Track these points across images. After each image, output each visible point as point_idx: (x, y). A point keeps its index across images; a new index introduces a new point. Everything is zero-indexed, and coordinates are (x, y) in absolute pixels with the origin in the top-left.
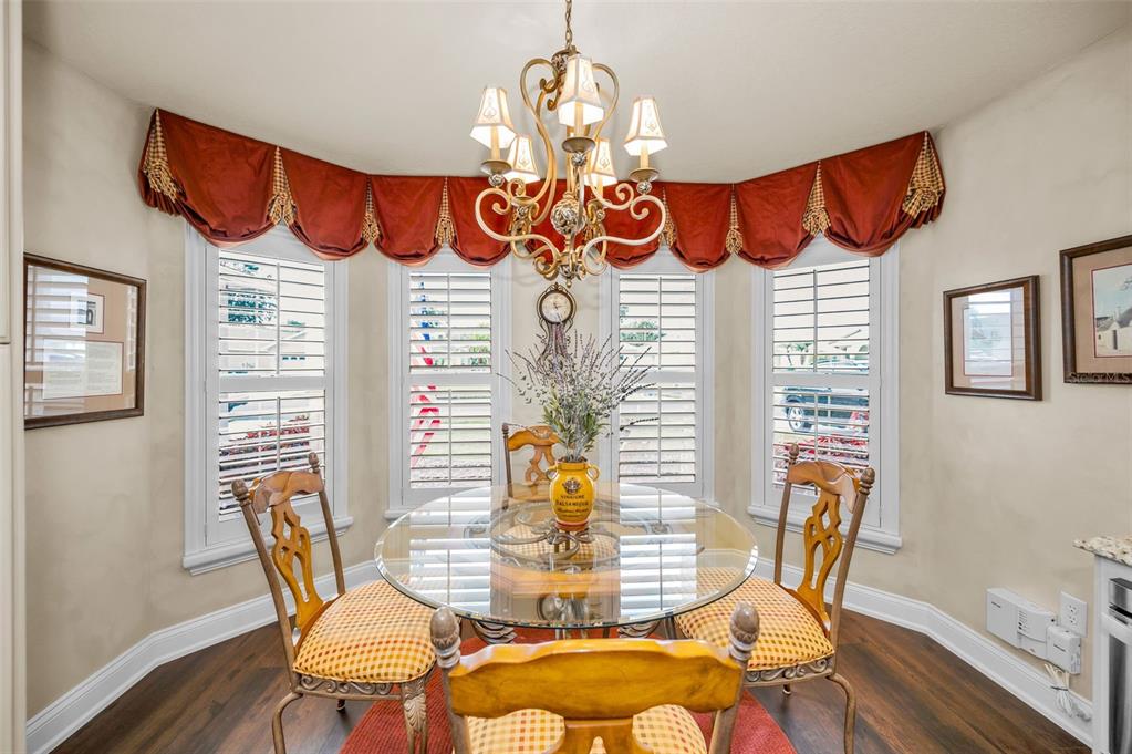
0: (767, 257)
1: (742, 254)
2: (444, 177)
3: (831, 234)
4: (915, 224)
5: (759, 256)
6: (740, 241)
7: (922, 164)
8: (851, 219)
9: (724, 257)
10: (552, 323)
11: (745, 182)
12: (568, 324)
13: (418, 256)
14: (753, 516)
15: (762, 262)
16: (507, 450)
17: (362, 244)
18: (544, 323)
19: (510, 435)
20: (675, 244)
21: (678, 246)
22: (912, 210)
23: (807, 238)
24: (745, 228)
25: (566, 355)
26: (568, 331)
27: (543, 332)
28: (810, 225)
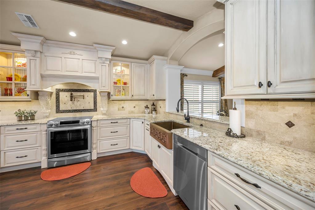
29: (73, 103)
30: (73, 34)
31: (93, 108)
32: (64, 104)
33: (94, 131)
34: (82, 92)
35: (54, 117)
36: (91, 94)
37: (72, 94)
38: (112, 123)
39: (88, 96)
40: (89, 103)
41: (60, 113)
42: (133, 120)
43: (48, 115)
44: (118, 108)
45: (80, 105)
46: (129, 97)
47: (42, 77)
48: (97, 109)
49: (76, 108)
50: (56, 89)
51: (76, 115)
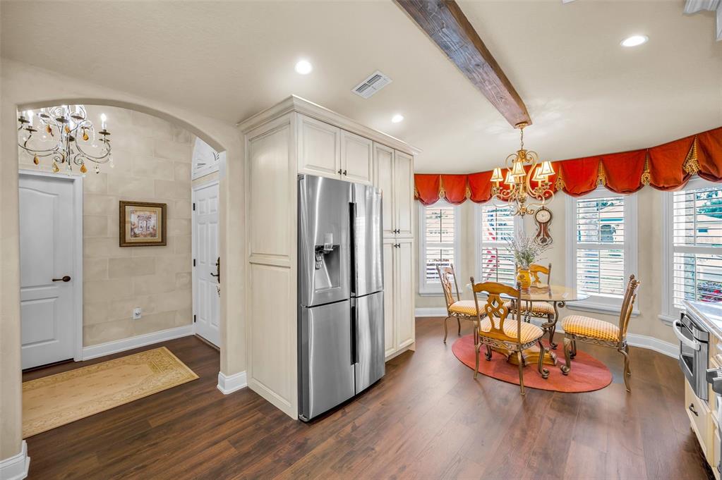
0: (666, 186)
1: (651, 184)
3: (701, 173)
5: (661, 185)
6: (650, 178)
9: (641, 186)
10: (541, 223)
11: (654, 148)
12: (549, 223)
13: (485, 201)
14: (663, 320)
17: (465, 199)
18: (538, 224)
20: (606, 184)
23: (688, 176)
24: (653, 172)
25: (548, 236)
26: (550, 227)
27: (537, 227)
28: (688, 169)
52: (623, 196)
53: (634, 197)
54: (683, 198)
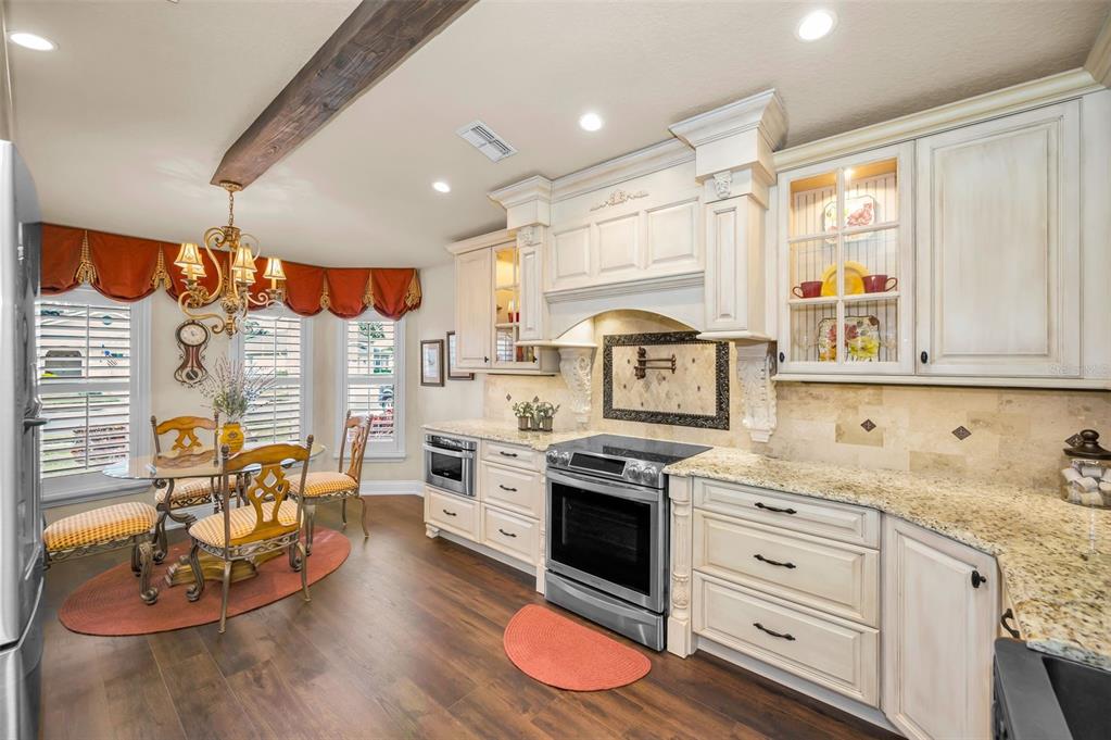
0: (343, 314)
1: (330, 309)
2: (84, 230)
3: (376, 307)
4: (410, 309)
5: (339, 312)
6: (329, 302)
7: (413, 282)
8: (384, 301)
9: (319, 310)
10: (189, 346)
12: (203, 347)
15: (342, 316)
16: (156, 435)
18: (182, 346)
19: (158, 424)
20: (287, 301)
21: (289, 301)
22: (409, 304)
23: (365, 308)
24: (332, 295)
25: (200, 366)
26: (203, 352)
27: (181, 352)
28: (366, 301)
29: (647, 387)
30: (591, 122)
31: (712, 412)
32: (622, 387)
33: (680, 521)
34: (675, 342)
35: (599, 429)
36: (706, 352)
37: (642, 354)
38: (760, 505)
39: (694, 361)
40: (699, 388)
41: (612, 418)
42: (902, 526)
43: (585, 420)
44: (838, 428)
45: (667, 395)
46: (900, 367)
47: (549, 303)
48: (728, 419)
49: (657, 406)
50: (605, 337)
51: (654, 432)
52: (299, 318)
53: (310, 320)
54: (356, 328)
